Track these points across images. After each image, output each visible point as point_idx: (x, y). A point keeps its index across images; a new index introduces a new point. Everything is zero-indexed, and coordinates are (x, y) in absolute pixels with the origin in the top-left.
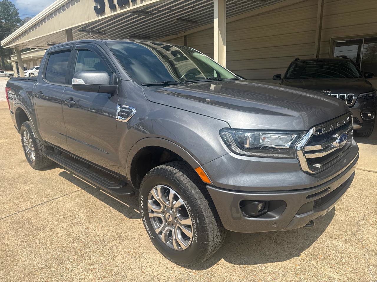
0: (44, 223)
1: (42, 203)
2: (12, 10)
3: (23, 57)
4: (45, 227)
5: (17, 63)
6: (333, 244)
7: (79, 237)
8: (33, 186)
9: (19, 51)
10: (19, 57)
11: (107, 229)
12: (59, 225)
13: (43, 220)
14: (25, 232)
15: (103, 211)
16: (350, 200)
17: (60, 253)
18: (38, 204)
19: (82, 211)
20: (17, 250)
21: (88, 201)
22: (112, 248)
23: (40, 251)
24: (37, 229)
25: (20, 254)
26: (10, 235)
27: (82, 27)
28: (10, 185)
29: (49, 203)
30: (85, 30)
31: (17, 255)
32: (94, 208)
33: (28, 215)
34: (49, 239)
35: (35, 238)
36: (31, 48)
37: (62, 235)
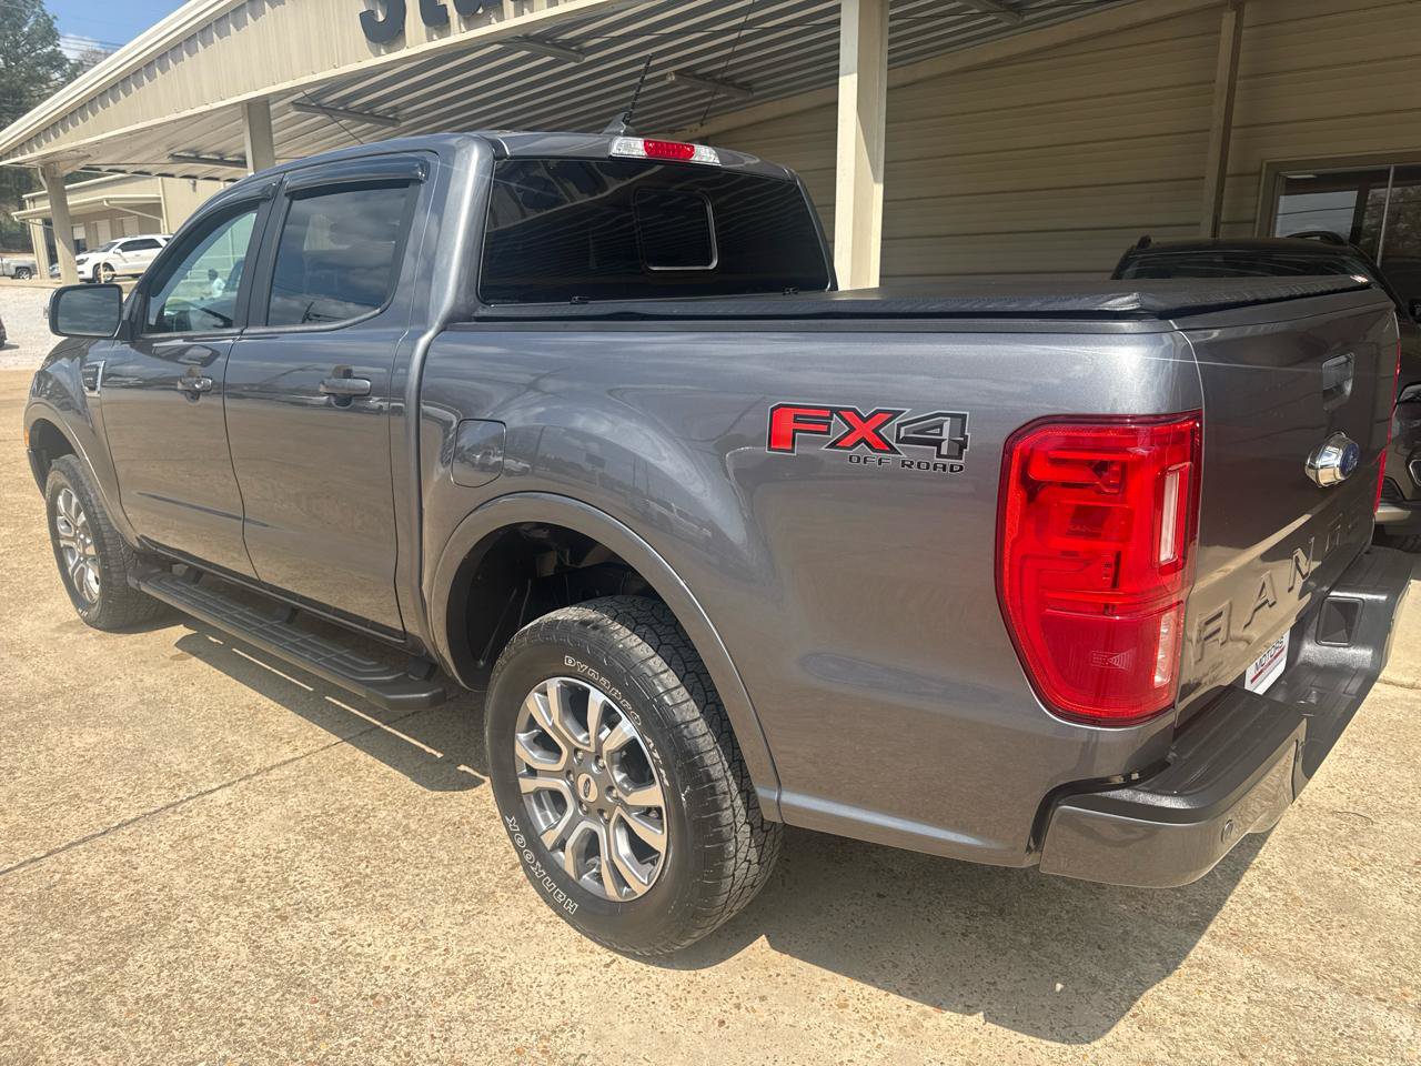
0: (154, 907)
1: (148, 811)
2: (31, 21)
3: (72, 200)
4: (163, 922)
5: (47, 222)
6: (1372, 1025)
7: (302, 976)
8: (109, 734)
9: (59, 177)
10: (59, 199)
11: (423, 937)
12: (218, 917)
13: (153, 894)
14: (76, 945)
15: (401, 856)
16: (1404, 823)
17: (225, 1051)
18: (129, 818)
19: (312, 851)
20: (40, 1031)
21: (337, 805)
22: (446, 1026)
23: (141, 1038)
24: (128, 935)
25: (55, 1051)
26: (11, 961)
27: (308, 92)
28: (16, 726)
29: (175, 812)
30: (319, 106)
31: (41, 1058)
32: (364, 839)
33: (87, 866)
34: (177, 984)
35: (117, 976)
36: (105, 168)
37: (231, 962)
